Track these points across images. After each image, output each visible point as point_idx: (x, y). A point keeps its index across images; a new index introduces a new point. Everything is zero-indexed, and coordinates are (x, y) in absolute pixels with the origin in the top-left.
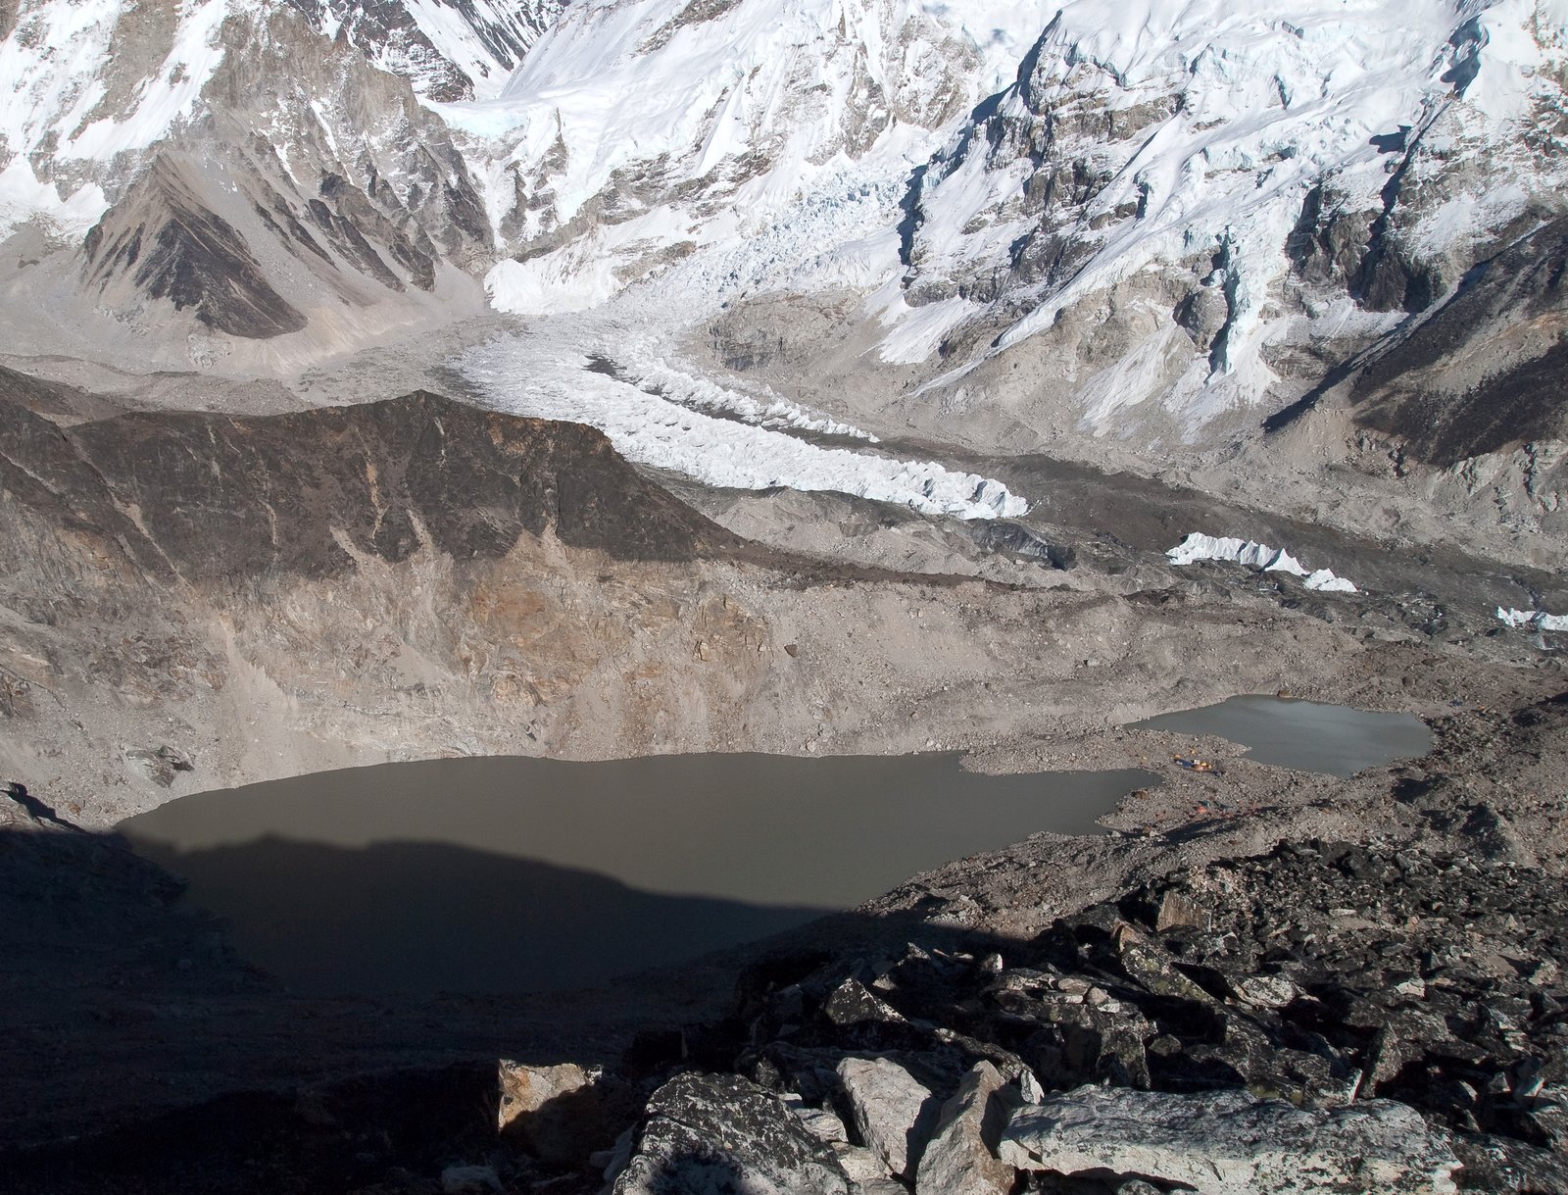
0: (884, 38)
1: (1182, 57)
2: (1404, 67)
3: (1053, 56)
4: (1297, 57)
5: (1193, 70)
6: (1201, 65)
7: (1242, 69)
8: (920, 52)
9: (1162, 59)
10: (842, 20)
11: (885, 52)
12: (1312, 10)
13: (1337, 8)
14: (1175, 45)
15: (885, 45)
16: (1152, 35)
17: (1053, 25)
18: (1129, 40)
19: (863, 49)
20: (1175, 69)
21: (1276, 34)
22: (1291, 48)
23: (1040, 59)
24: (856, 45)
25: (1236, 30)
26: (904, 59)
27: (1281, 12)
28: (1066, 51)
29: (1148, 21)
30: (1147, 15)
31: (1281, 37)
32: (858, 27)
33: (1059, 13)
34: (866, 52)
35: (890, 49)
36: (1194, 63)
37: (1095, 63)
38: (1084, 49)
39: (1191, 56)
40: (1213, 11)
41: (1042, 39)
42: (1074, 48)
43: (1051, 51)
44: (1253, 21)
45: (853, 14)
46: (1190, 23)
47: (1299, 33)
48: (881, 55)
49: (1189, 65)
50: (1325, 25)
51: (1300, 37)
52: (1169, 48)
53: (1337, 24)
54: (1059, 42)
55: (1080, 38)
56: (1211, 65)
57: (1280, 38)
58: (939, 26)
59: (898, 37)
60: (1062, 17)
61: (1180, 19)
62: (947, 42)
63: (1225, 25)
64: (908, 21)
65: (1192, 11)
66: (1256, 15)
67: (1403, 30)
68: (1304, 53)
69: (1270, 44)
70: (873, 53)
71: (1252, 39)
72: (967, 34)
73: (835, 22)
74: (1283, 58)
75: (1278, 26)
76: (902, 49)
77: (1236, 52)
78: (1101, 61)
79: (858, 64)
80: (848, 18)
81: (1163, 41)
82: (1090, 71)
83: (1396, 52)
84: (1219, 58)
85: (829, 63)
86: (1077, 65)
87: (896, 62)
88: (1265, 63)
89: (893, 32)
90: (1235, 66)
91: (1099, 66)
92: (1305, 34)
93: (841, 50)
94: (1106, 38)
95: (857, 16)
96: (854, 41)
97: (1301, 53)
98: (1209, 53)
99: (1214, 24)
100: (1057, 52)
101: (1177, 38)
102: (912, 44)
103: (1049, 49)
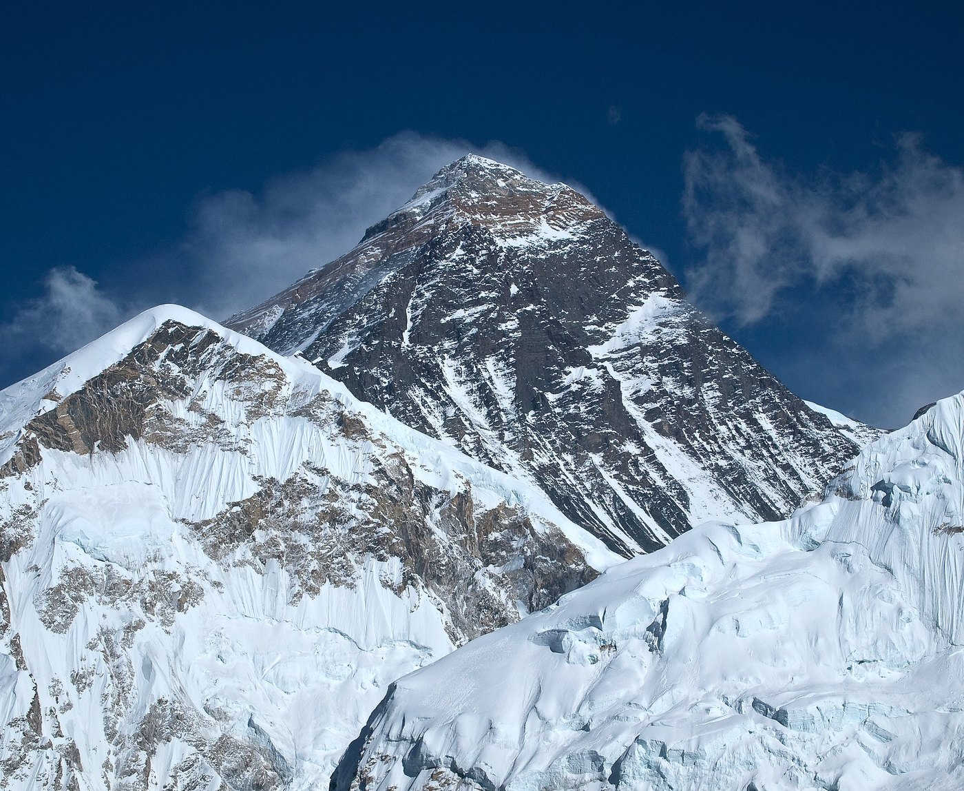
0: (110, 736)
1: (596, 758)
2: (952, 768)
3: (384, 758)
4: (781, 754)
5: (616, 778)
6: (628, 769)
7: (694, 776)
8: (176, 761)
9: (564, 760)
10: (35, 705)
11: (113, 760)
12: (798, 681)
13: (839, 678)
14: (583, 738)
15: (112, 748)
16: (545, 722)
17: (383, 709)
18: (508, 728)
19: (73, 754)
20: (587, 777)
21: (745, 717)
22: (772, 742)
23: (363, 764)
24: (60, 747)
25: (678, 713)
26: (147, 772)
27: (748, 685)
28: (404, 749)
29: (537, 699)
30: (535, 689)
31: (754, 723)
32: (63, 719)
33: (392, 688)
34: (77, 760)
35: (123, 755)
36: (617, 767)
37: (454, 768)
38: (435, 745)
39: (610, 753)
40: (642, 682)
41: (367, 731)
42: (418, 743)
43: (380, 749)
44: (707, 698)
45: (56, 695)
46: (605, 703)
47: (781, 717)
48: (107, 765)
49: (608, 771)
50: (820, 704)
51: (783, 722)
52: (574, 742)
53: (839, 702)
54: (394, 734)
55: (426, 729)
56: (644, 770)
57: (751, 724)
58: (208, 717)
59: (136, 736)
60: (396, 694)
61: (589, 697)
62: (224, 745)
63: (661, 706)
64: (154, 708)
65: (608, 683)
66: (710, 689)
67: (943, 710)
68: (795, 749)
69: (735, 736)
70: (92, 763)
71: (706, 726)
72: (258, 730)
73: (22, 708)
74: (762, 759)
75: (747, 707)
76: (143, 755)
77: (682, 747)
78: (465, 764)
79: (63, 781)
80: (46, 702)
81: (563, 734)
82: (447, 783)
83: (937, 745)
84: (655, 758)
85: (10, 779)
86: (424, 774)
87: (134, 778)
88: (732, 765)
89: (127, 727)
90: (683, 771)
91: (461, 775)
92: (790, 719)
93: (32, 755)
94: (470, 728)
95: (63, 699)
96: (56, 742)
97: (789, 749)
98: (639, 749)
99: (645, 703)
100: (390, 751)
101: (586, 728)
102: (160, 747)
103: (378, 745)
